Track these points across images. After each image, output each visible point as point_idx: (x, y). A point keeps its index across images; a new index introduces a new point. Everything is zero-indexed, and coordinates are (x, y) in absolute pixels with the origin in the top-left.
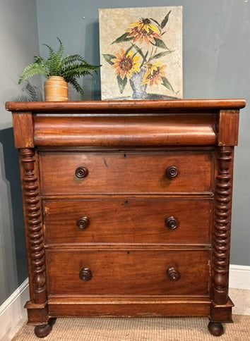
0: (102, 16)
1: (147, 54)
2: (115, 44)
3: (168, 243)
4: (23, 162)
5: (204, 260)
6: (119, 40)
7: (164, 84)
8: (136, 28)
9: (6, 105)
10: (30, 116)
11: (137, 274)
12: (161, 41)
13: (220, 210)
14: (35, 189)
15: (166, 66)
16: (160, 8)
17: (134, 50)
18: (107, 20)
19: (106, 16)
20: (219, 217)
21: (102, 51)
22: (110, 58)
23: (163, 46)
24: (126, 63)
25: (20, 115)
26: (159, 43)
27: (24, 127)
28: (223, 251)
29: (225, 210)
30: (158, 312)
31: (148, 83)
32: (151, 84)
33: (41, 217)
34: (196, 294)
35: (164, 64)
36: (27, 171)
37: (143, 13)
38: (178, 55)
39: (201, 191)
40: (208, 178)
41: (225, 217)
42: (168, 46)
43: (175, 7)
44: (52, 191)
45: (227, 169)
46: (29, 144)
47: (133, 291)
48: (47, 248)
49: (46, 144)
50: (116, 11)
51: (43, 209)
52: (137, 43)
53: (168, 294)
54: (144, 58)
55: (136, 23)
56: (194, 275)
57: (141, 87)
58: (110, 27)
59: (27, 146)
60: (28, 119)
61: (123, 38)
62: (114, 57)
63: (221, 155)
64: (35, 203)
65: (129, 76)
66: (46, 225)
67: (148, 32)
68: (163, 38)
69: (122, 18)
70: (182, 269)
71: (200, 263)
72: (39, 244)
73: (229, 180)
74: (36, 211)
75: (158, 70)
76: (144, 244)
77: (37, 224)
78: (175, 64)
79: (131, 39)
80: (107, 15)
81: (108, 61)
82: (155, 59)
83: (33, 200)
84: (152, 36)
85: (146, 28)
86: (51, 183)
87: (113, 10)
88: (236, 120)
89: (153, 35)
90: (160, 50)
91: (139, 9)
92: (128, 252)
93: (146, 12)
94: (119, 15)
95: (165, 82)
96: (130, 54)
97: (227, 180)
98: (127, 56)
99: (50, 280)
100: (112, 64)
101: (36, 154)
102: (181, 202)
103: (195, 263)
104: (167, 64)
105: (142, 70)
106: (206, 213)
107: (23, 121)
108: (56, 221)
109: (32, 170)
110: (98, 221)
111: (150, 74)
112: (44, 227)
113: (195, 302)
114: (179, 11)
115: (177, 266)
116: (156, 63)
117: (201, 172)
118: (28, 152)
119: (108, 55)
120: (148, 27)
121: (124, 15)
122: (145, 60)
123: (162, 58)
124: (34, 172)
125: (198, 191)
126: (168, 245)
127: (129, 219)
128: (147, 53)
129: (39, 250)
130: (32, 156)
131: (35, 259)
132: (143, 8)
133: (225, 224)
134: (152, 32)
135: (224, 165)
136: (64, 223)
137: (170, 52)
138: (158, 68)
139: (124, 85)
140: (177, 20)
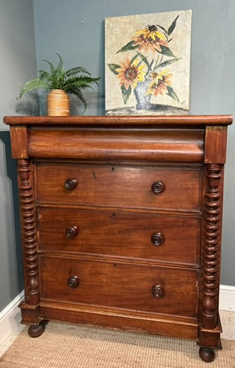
0: (108, 24)
1: (152, 63)
2: (120, 53)
3: (155, 259)
4: (20, 172)
5: (191, 280)
6: (124, 49)
7: (169, 94)
8: (142, 36)
9: (4, 119)
10: (25, 129)
11: (123, 288)
12: (168, 49)
13: (209, 230)
14: (30, 197)
15: (172, 75)
16: (167, 13)
17: (139, 59)
18: (113, 28)
19: (111, 25)
20: (208, 237)
21: (107, 61)
22: (114, 67)
23: (170, 54)
24: (131, 72)
25: (17, 129)
26: (165, 50)
27: (20, 140)
28: (212, 273)
29: (214, 231)
30: (144, 329)
31: (153, 93)
32: (156, 94)
33: (35, 224)
34: (183, 315)
35: (169, 73)
36: (23, 180)
37: (149, 20)
38: (184, 64)
39: (188, 209)
40: (196, 195)
41: (214, 238)
42: (174, 54)
43: (183, 12)
44: (45, 200)
45: (216, 188)
46: (23, 155)
47: (119, 303)
48: (40, 253)
49: (39, 156)
50: (122, 19)
51: (37, 216)
52: (142, 51)
53: (154, 311)
54: (149, 67)
55: (142, 30)
56: (181, 295)
57: (145, 97)
58: (116, 36)
59: (22, 157)
60: (23, 132)
61: (129, 47)
62: (119, 67)
63: (210, 172)
64: (30, 210)
65: (133, 86)
66: (40, 231)
67: (154, 39)
68: (170, 45)
69: (128, 26)
70: (167, 287)
71: (187, 283)
72: (33, 248)
73: (219, 199)
74: (31, 217)
75: (164, 79)
76: (130, 258)
77: (32, 230)
78: (181, 72)
79: (136, 47)
80: (113, 23)
81: (113, 70)
82: (160, 68)
83: (28, 207)
84: (158, 43)
85: (152, 35)
86: (45, 192)
87: (119, 18)
88: (224, 137)
89: (160, 42)
90: (166, 58)
91: (145, 15)
92: (115, 265)
93: (151, 19)
94: (125, 23)
95: (171, 92)
96: (135, 63)
97: (216, 199)
98: (132, 66)
99: (42, 284)
100: (117, 73)
101: (31, 165)
102: (168, 219)
103: (183, 282)
104: (173, 73)
105: (146, 79)
106: (194, 232)
107: (19, 134)
108: (47, 228)
109: (28, 179)
110: (86, 231)
111: (155, 84)
112: (38, 234)
113: (181, 323)
114: (188, 15)
115: (163, 284)
116: (162, 71)
117: (188, 188)
118: (24, 163)
119: (113, 65)
120: (154, 34)
121: (130, 23)
122: (150, 69)
123: (168, 66)
124: (29, 180)
125: (185, 208)
126: (154, 261)
127: (116, 231)
128: (153, 61)
129: (33, 255)
130: (28, 166)
131: (30, 263)
132: (150, 15)
133: (214, 245)
134: (158, 39)
135: (213, 183)
136: (55, 230)
137: (177, 60)
138: (163, 77)
139: (128, 96)
140: (185, 25)
